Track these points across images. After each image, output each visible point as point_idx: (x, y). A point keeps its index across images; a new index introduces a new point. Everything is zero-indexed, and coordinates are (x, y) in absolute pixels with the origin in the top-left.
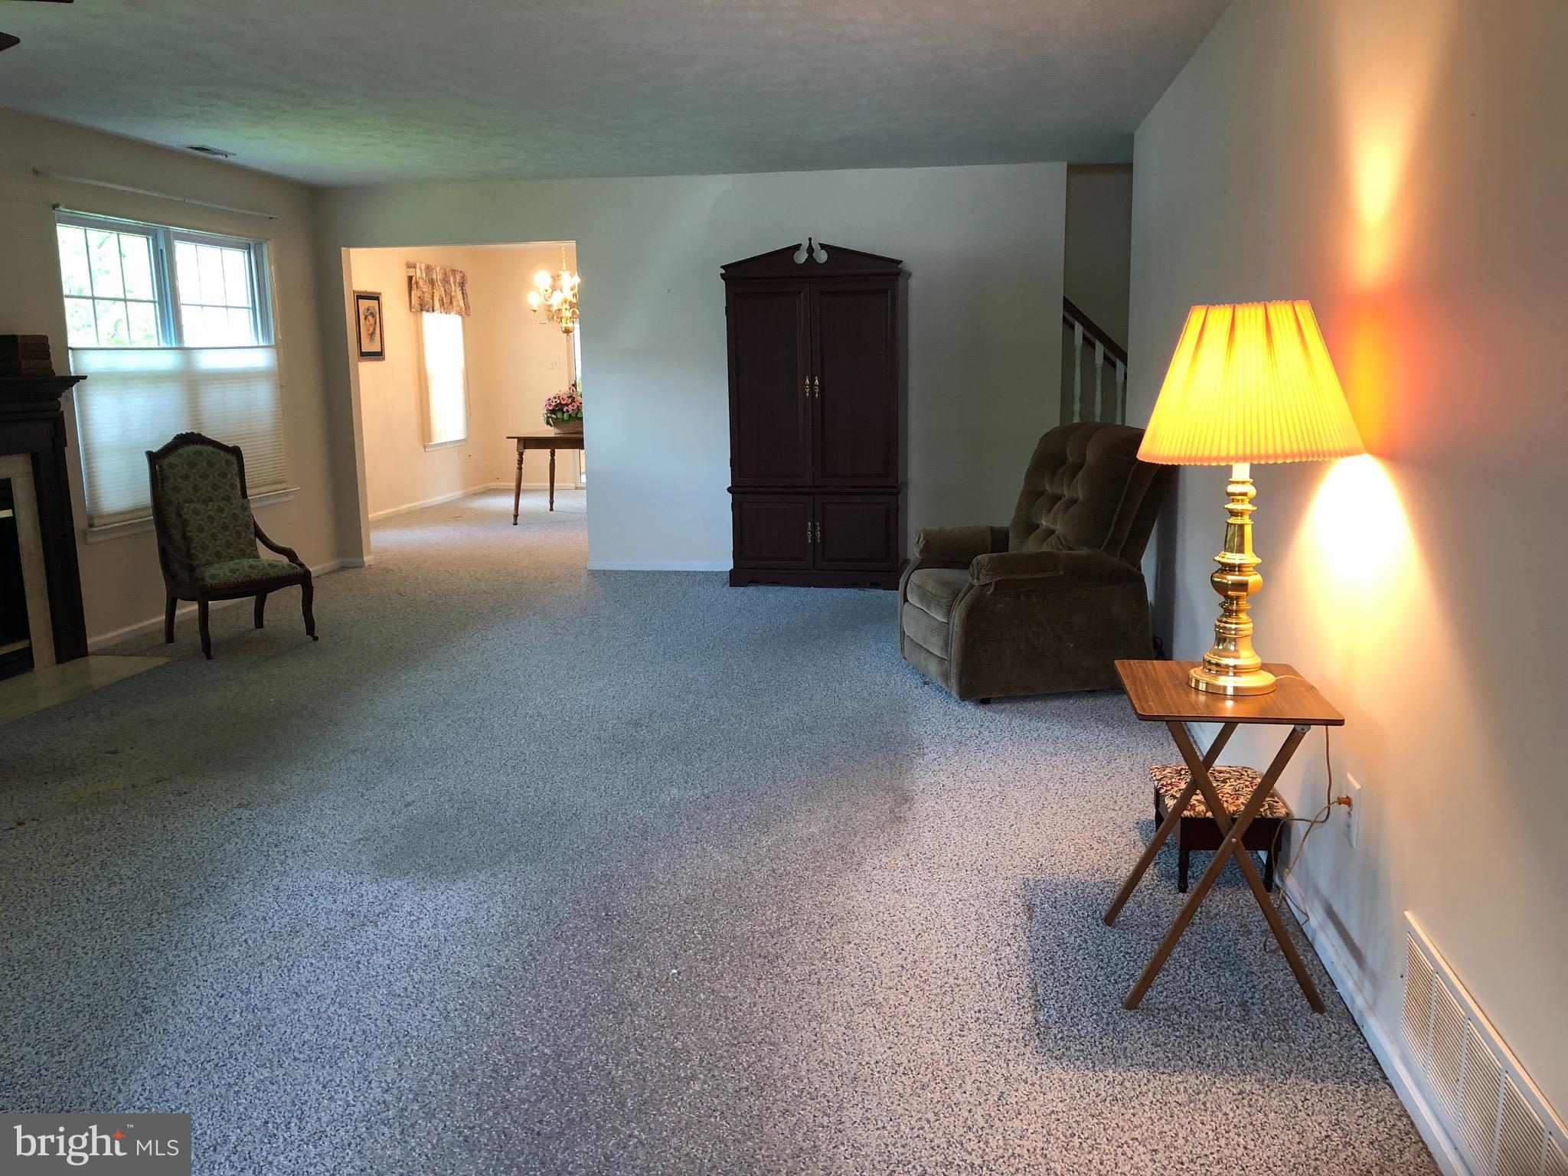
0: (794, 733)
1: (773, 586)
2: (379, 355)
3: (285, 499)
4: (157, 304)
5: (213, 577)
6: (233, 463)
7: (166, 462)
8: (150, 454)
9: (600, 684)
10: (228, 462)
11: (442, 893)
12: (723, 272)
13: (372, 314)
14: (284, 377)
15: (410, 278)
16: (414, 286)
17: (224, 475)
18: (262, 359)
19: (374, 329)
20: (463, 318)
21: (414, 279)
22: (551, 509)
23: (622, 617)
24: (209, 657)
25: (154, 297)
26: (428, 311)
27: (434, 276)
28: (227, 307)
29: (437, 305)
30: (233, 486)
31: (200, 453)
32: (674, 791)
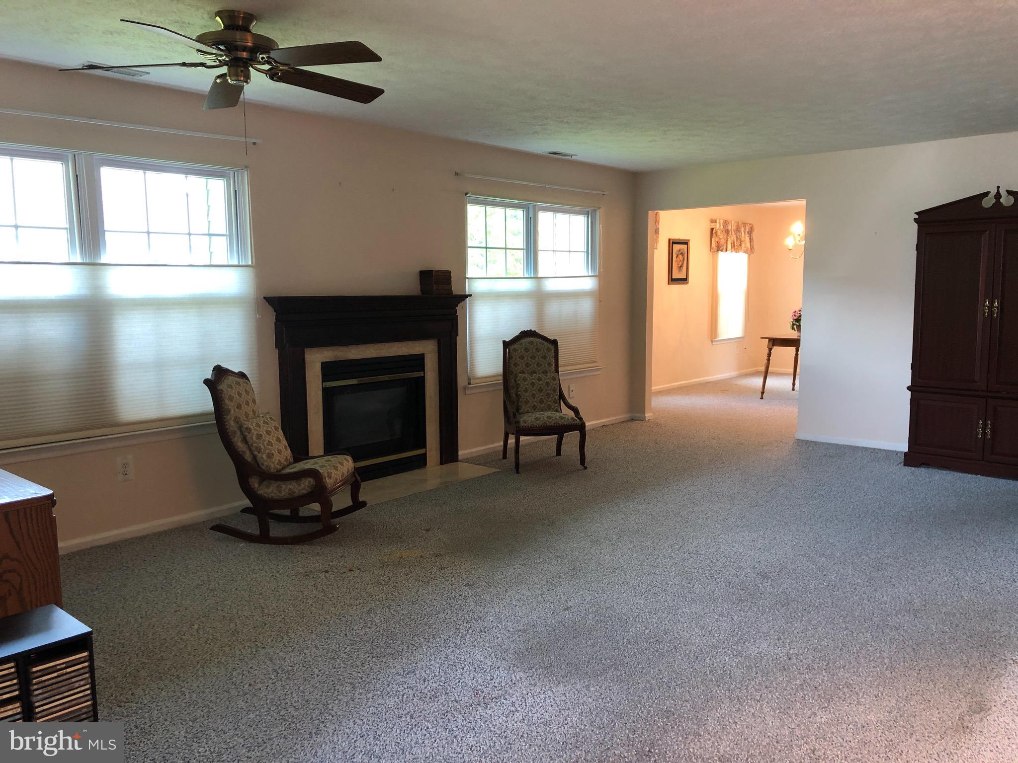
0: (898, 613)
1: (942, 470)
2: (685, 280)
3: (597, 373)
4: (525, 251)
5: (525, 422)
6: (551, 350)
7: (512, 347)
8: (504, 342)
9: (755, 535)
10: (549, 350)
11: (544, 693)
12: (917, 217)
13: (682, 253)
14: (601, 296)
15: (712, 229)
16: (714, 235)
17: (544, 357)
18: (589, 284)
19: (683, 264)
20: (749, 255)
21: (714, 230)
22: (793, 389)
23: (801, 481)
24: (518, 472)
25: (524, 247)
26: (722, 251)
27: (729, 228)
28: (570, 251)
29: (729, 247)
30: (550, 364)
31: (532, 343)
32: (765, 645)
